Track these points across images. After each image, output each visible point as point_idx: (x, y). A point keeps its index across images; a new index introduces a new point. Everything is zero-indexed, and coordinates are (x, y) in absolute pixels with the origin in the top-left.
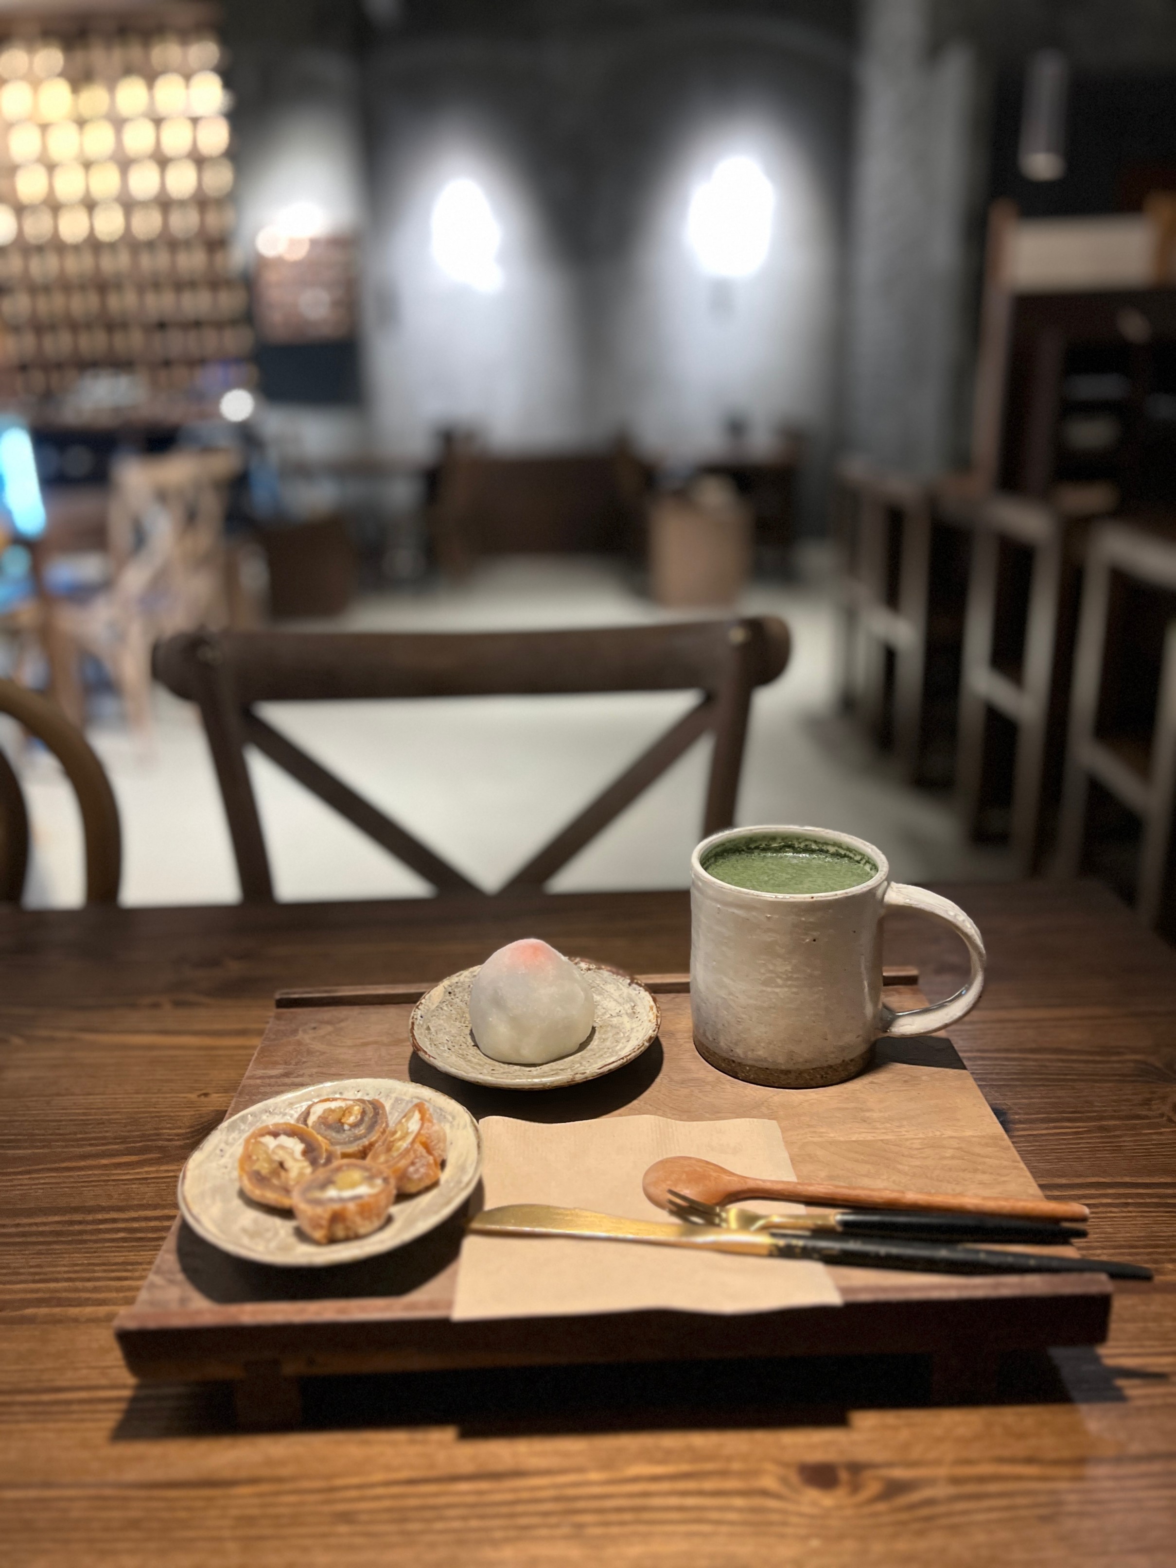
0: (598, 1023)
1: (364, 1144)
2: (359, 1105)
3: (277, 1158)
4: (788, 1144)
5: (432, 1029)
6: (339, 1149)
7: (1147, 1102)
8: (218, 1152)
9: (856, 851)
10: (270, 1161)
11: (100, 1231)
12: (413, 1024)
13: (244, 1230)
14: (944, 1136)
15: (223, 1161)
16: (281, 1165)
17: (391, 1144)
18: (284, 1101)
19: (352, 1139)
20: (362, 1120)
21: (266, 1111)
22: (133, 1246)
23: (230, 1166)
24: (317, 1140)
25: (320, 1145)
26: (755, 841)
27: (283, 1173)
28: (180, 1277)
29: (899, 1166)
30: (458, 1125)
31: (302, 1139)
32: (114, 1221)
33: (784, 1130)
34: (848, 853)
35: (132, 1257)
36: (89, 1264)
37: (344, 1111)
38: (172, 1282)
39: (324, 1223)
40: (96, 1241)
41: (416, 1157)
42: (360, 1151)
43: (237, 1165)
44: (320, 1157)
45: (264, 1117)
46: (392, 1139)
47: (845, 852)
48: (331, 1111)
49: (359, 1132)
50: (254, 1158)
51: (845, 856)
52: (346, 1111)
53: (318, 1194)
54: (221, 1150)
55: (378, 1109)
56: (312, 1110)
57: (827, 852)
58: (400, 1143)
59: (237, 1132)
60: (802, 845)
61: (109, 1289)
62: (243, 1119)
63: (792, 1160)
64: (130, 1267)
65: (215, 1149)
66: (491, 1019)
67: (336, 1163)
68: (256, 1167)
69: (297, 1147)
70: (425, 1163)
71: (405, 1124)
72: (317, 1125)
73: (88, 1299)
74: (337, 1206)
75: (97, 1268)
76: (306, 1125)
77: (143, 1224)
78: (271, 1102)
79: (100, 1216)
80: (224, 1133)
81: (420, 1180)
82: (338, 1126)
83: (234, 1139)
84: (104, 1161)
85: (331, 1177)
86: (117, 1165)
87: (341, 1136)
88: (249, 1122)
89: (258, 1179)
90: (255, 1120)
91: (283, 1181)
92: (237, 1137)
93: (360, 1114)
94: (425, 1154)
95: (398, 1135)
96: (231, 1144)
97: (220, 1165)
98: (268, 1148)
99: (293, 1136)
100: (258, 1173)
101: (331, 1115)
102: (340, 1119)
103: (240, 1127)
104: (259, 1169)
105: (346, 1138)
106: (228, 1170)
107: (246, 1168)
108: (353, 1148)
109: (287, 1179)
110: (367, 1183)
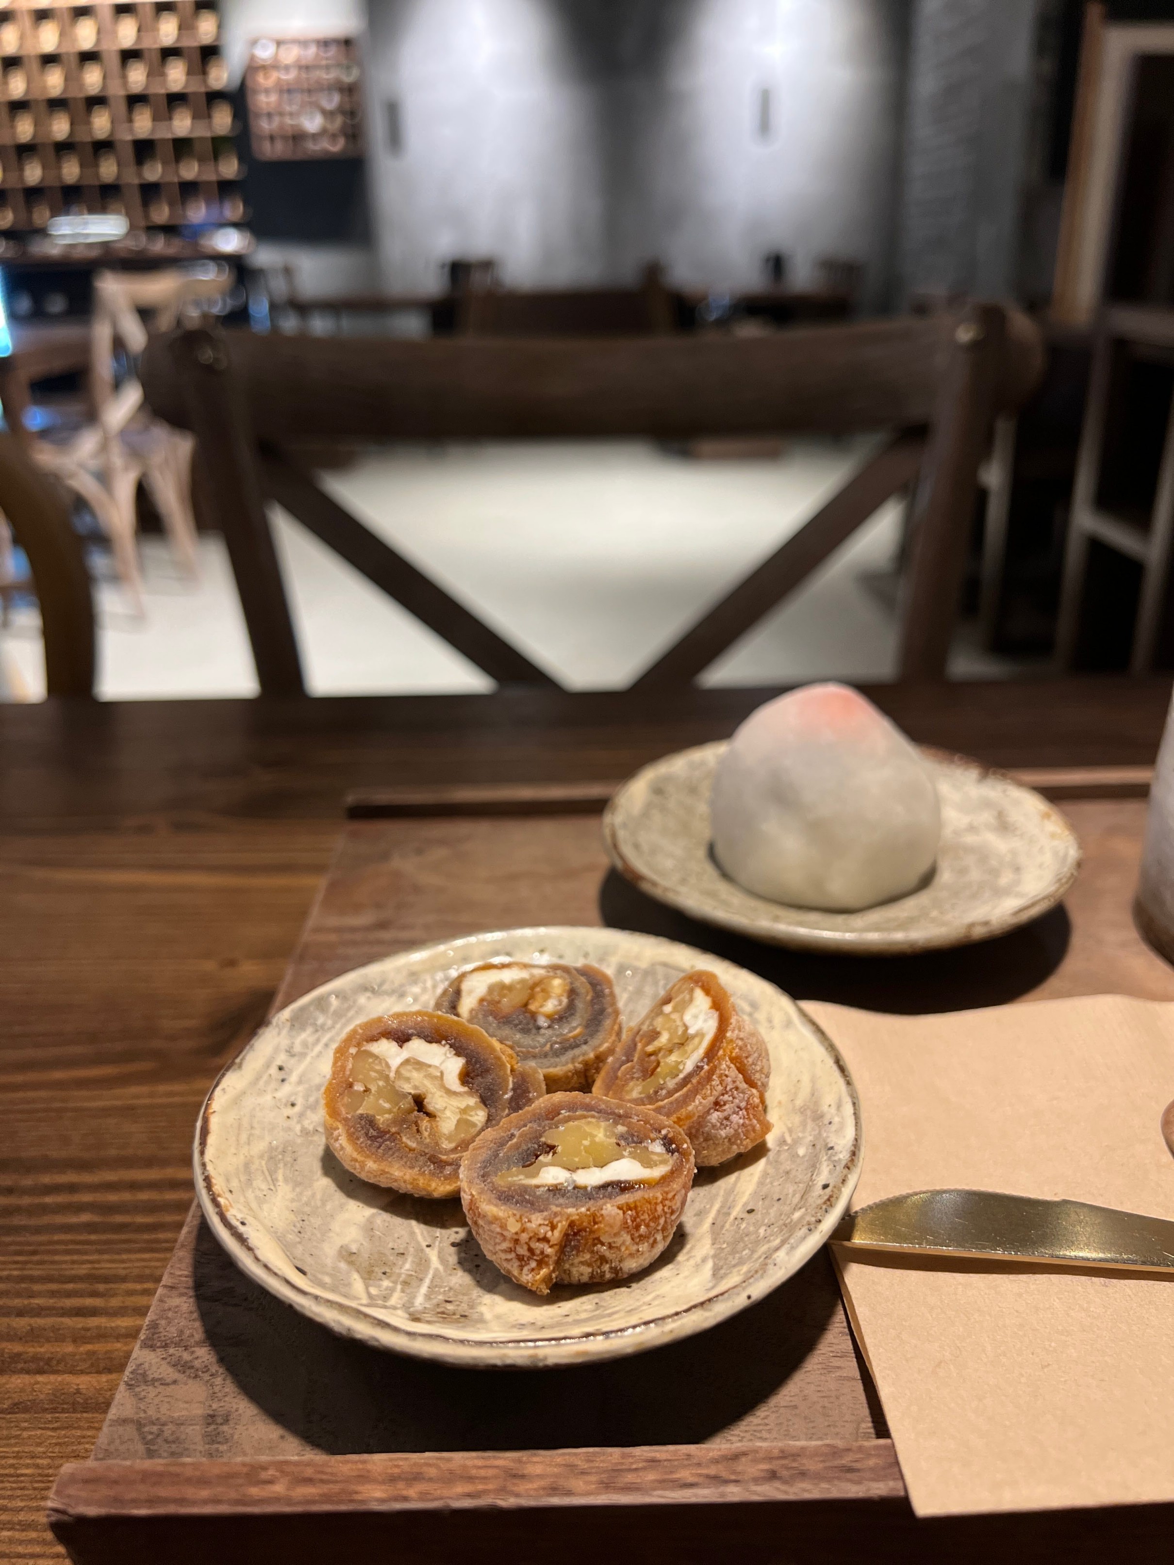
1: (586, 1057)
2: (561, 977)
3: (408, 1088)
6: (539, 1070)
8: (273, 1070)
10: (395, 1095)
11: (45, 1209)
15: (286, 1090)
16: (419, 1102)
17: (653, 1058)
18: (398, 970)
19: (557, 1046)
20: (571, 1008)
21: (365, 988)
22: (106, 1242)
23: (300, 1102)
24: (493, 1050)
25: (498, 1058)
27: (425, 1123)
30: (770, 1020)
31: (459, 1050)
32: (72, 1188)
35: (107, 1265)
36: (22, 1279)
37: (533, 987)
38: (187, 1369)
39: (547, 1249)
40: (38, 1230)
42: (577, 1072)
43: (319, 1096)
44: (500, 1086)
45: (362, 1000)
46: (650, 1048)
48: (502, 988)
49: (570, 1032)
50: (359, 1087)
52: (535, 990)
53: (520, 1178)
54: (281, 1068)
55: (596, 984)
56: (465, 986)
58: (673, 1058)
59: (310, 1030)
61: (58, 1336)
62: (321, 1004)
64: (101, 1287)
65: (268, 1066)
67: (542, 1102)
68: (364, 1108)
69: (450, 1065)
70: (743, 1105)
71: (675, 1016)
72: (480, 1016)
73: (16, 1357)
74: (577, 1211)
75: (37, 1287)
76: (457, 1015)
77: (126, 1196)
78: (373, 971)
79: (46, 1179)
80: (285, 1032)
81: (731, 1140)
83: (305, 1044)
84: (58, 1075)
85: (541, 1136)
86: (81, 1084)
87: (533, 1040)
88: (332, 1009)
89: (367, 1134)
90: (346, 1005)
91: (428, 1140)
92: (311, 1040)
93: (565, 995)
94: (743, 1086)
95: (664, 1039)
96: (303, 1055)
97: (280, 1100)
98: (388, 1066)
99: (438, 1042)
100: (370, 1121)
101: (504, 996)
102: (526, 1005)
103: (316, 1019)
104: (371, 1112)
105: (545, 1045)
106: (297, 1109)
107: (343, 1111)
108: (562, 1067)
109: (434, 1134)
110: (630, 1153)
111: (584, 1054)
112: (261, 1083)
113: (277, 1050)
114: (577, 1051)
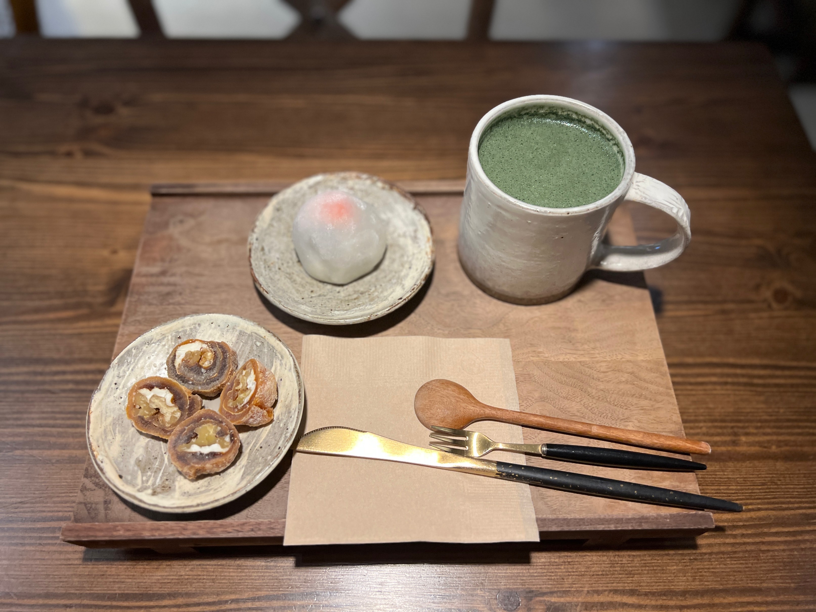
0: (390, 242)
1: (218, 386)
2: (211, 348)
3: (154, 406)
4: (516, 362)
5: (266, 249)
9: (609, 131)
10: (150, 409)
12: (250, 250)
14: (623, 360)
15: (118, 392)
16: (158, 411)
17: (237, 392)
18: (157, 334)
19: (208, 380)
20: (214, 364)
21: (145, 342)
23: (123, 396)
24: (181, 390)
25: (184, 394)
27: (160, 418)
29: (589, 389)
30: (286, 365)
31: (171, 390)
33: (514, 348)
34: (601, 129)
42: (215, 391)
44: (185, 403)
45: (144, 348)
46: (236, 388)
47: (600, 127)
48: (190, 354)
50: (138, 407)
51: (599, 130)
52: (202, 353)
53: (185, 449)
54: (116, 384)
55: (225, 353)
56: (177, 353)
57: (584, 122)
58: (242, 396)
59: (125, 365)
60: (565, 113)
62: (129, 353)
63: (517, 380)
65: (111, 384)
67: (197, 413)
68: (139, 414)
69: (168, 396)
71: (245, 377)
72: (182, 367)
74: (198, 466)
78: (147, 335)
80: (116, 369)
81: (259, 423)
82: (197, 368)
83: (124, 372)
85: (194, 430)
87: (200, 378)
88: (133, 354)
89: (141, 422)
91: (161, 424)
92: (126, 369)
93: (212, 359)
95: (240, 387)
96: (124, 376)
97: (116, 397)
98: (146, 398)
99: (163, 388)
100: (142, 418)
101: (191, 358)
102: (198, 363)
103: (127, 360)
104: (142, 415)
105: (204, 380)
106: (122, 399)
107: (133, 415)
109: (163, 421)
110: (219, 441)
112: (109, 393)
113: (113, 377)
114: (215, 383)
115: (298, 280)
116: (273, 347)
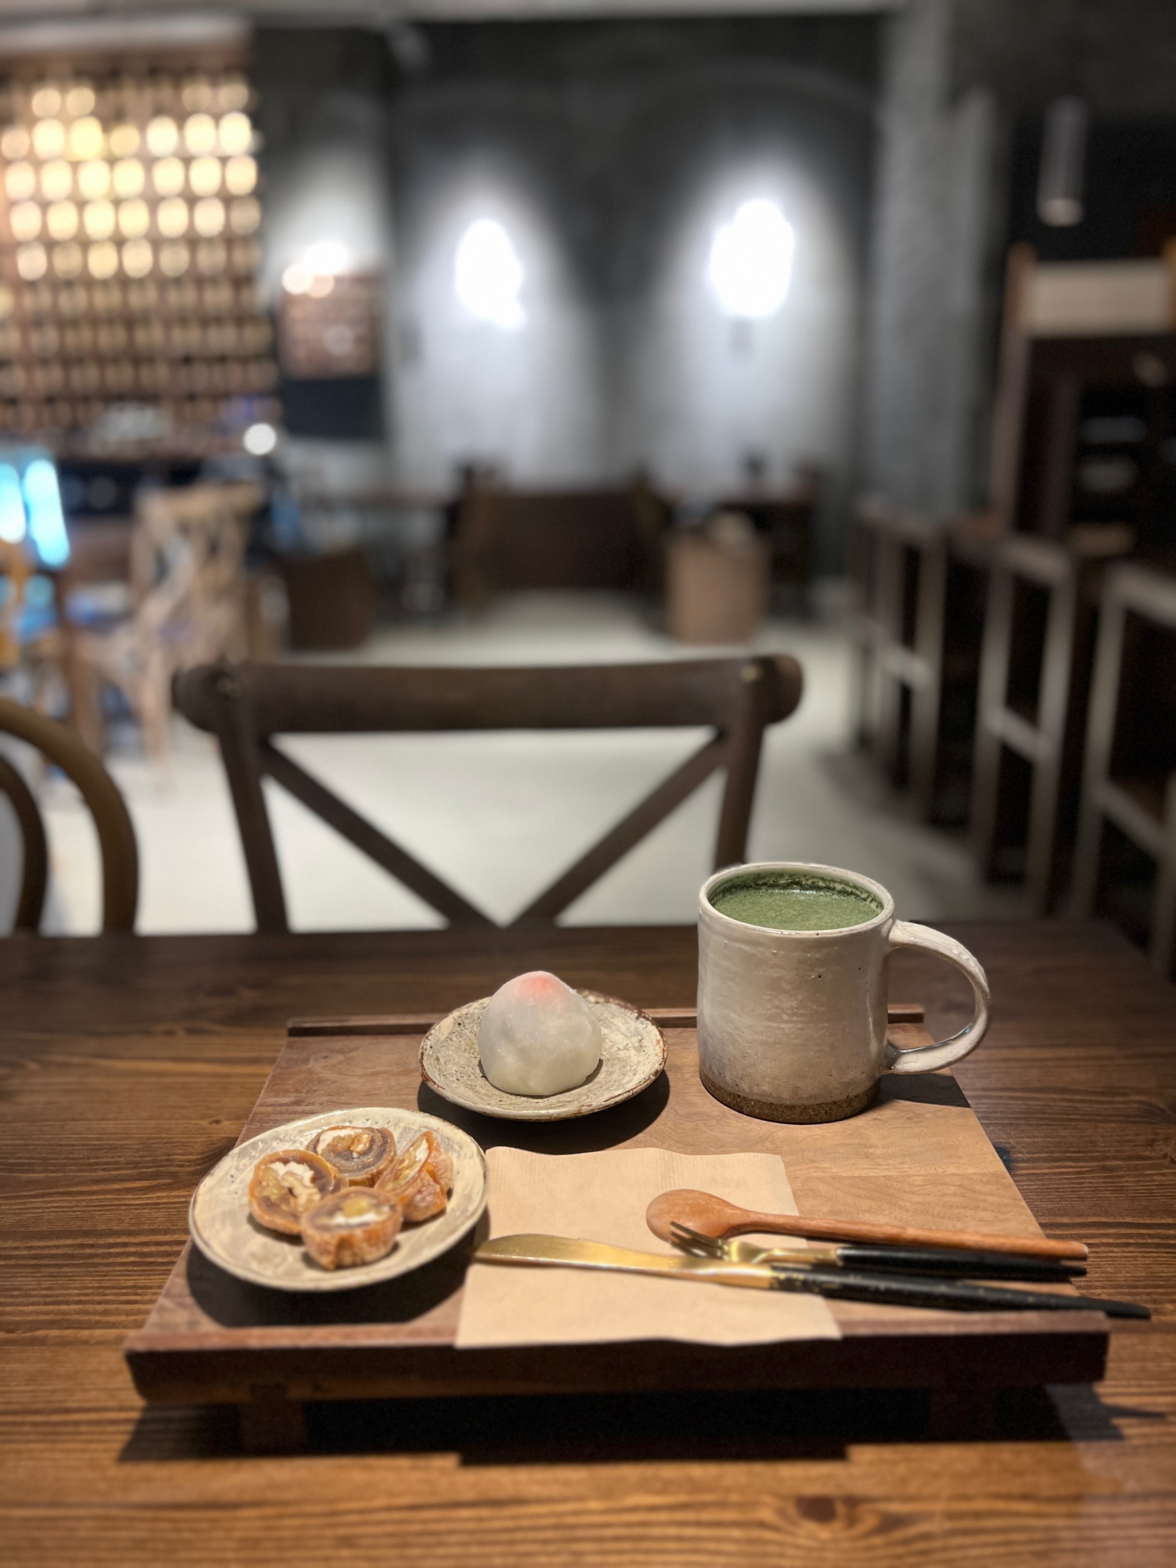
0: (605, 1056)
1: (372, 1172)
2: (368, 1134)
3: (286, 1184)
4: (792, 1179)
5: (442, 1060)
6: (347, 1177)
7: (1151, 1143)
8: (229, 1177)
9: (862, 889)
10: (279, 1186)
11: (111, 1255)
12: (422, 1054)
13: (253, 1256)
14: (945, 1173)
15: (234, 1187)
16: (291, 1191)
17: (399, 1172)
18: (294, 1129)
19: (360, 1167)
20: (370, 1148)
21: (277, 1138)
22: (143, 1270)
23: (240, 1192)
24: (326, 1167)
25: (329, 1172)
26: (764, 878)
27: (292, 1200)
28: (189, 1300)
29: (901, 1203)
30: (465, 1155)
31: (312, 1167)
32: (125, 1245)
33: (787, 1165)
34: (854, 890)
35: (142, 1281)
36: (100, 1288)
37: (353, 1140)
38: (182, 1305)
39: (332, 1248)
40: (107, 1265)
41: (423, 1186)
42: (368, 1179)
43: (247, 1190)
44: (329, 1183)
45: (275, 1144)
46: (400, 1167)
47: (852, 889)
48: (340, 1139)
49: (367, 1160)
50: (264, 1184)
51: (852, 893)
52: (355, 1140)
53: (326, 1221)
54: (232, 1176)
55: (386, 1137)
56: (322, 1138)
57: (834, 889)
58: (407, 1172)
59: (247, 1158)
60: (810, 882)
61: (118, 1313)
62: (254, 1146)
63: (794, 1194)
64: (140, 1291)
65: (226, 1175)
66: (499, 1050)
67: (344, 1190)
68: (265, 1194)
69: (305, 1173)
70: (433, 1192)
71: (413, 1153)
72: (327, 1152)
73: (98, 1322)
74: (344, 1233)
75: (107, 1291)
76: (316, 1152)
77: (153, 1249)
78: (281, 1129)
79: (111, 1240)
80: (235, 1159)
81: (427, 1208)
82: (347, 1154)
83: (245, 1165)
84: (116, 1186)
85: (339, 1204)
86: (129, 1191)
87: (350, 1164)
88: (260, 1148)
89: (267, 1205)
90: (266, 1147)
91: (292, 1207)
92: (248, 1163)
93: (368, 1143)
94: (432, 1183)
95: (406, 1163)
96: (243, 1170)
97: (230, 1191)
98: (278, 1174)
99: (303, 1164)
100: (267, 1199)
101: (340, 1143)
102: (349, 1147)
103: (251, 1153)
104: (269, 1195)
105: (354, 1166)
106: (238, 1195)
107: (256, 1194)
108: (361, 1176)
109: (296, 1205)
110: (374, 1211)
111: (371, 1171)
112: (222, 1182)
113: (231, 1167)
114: (368, 1170)
115: (483, 1091)
116: (448, 1139)
